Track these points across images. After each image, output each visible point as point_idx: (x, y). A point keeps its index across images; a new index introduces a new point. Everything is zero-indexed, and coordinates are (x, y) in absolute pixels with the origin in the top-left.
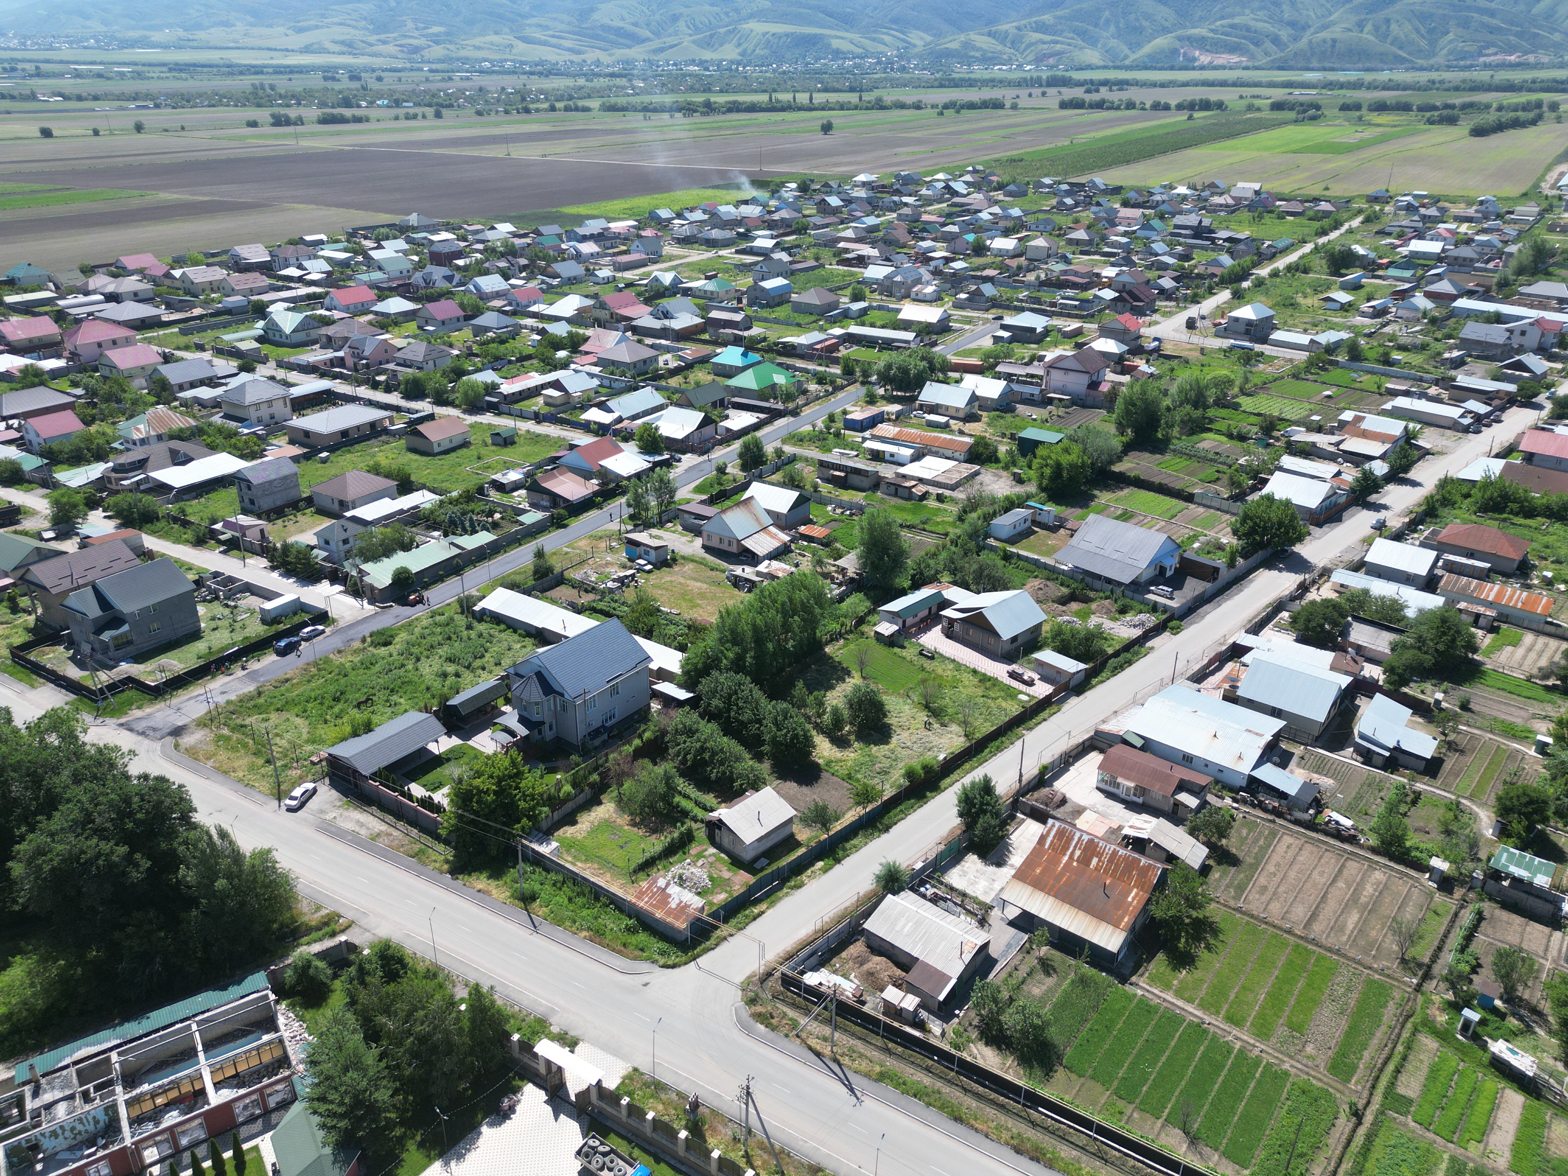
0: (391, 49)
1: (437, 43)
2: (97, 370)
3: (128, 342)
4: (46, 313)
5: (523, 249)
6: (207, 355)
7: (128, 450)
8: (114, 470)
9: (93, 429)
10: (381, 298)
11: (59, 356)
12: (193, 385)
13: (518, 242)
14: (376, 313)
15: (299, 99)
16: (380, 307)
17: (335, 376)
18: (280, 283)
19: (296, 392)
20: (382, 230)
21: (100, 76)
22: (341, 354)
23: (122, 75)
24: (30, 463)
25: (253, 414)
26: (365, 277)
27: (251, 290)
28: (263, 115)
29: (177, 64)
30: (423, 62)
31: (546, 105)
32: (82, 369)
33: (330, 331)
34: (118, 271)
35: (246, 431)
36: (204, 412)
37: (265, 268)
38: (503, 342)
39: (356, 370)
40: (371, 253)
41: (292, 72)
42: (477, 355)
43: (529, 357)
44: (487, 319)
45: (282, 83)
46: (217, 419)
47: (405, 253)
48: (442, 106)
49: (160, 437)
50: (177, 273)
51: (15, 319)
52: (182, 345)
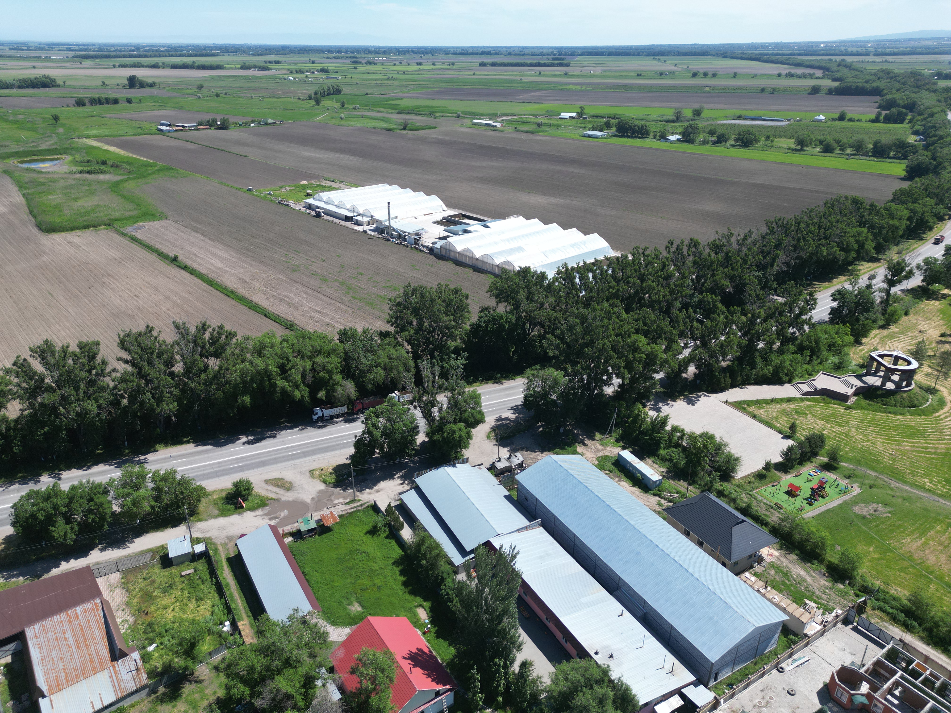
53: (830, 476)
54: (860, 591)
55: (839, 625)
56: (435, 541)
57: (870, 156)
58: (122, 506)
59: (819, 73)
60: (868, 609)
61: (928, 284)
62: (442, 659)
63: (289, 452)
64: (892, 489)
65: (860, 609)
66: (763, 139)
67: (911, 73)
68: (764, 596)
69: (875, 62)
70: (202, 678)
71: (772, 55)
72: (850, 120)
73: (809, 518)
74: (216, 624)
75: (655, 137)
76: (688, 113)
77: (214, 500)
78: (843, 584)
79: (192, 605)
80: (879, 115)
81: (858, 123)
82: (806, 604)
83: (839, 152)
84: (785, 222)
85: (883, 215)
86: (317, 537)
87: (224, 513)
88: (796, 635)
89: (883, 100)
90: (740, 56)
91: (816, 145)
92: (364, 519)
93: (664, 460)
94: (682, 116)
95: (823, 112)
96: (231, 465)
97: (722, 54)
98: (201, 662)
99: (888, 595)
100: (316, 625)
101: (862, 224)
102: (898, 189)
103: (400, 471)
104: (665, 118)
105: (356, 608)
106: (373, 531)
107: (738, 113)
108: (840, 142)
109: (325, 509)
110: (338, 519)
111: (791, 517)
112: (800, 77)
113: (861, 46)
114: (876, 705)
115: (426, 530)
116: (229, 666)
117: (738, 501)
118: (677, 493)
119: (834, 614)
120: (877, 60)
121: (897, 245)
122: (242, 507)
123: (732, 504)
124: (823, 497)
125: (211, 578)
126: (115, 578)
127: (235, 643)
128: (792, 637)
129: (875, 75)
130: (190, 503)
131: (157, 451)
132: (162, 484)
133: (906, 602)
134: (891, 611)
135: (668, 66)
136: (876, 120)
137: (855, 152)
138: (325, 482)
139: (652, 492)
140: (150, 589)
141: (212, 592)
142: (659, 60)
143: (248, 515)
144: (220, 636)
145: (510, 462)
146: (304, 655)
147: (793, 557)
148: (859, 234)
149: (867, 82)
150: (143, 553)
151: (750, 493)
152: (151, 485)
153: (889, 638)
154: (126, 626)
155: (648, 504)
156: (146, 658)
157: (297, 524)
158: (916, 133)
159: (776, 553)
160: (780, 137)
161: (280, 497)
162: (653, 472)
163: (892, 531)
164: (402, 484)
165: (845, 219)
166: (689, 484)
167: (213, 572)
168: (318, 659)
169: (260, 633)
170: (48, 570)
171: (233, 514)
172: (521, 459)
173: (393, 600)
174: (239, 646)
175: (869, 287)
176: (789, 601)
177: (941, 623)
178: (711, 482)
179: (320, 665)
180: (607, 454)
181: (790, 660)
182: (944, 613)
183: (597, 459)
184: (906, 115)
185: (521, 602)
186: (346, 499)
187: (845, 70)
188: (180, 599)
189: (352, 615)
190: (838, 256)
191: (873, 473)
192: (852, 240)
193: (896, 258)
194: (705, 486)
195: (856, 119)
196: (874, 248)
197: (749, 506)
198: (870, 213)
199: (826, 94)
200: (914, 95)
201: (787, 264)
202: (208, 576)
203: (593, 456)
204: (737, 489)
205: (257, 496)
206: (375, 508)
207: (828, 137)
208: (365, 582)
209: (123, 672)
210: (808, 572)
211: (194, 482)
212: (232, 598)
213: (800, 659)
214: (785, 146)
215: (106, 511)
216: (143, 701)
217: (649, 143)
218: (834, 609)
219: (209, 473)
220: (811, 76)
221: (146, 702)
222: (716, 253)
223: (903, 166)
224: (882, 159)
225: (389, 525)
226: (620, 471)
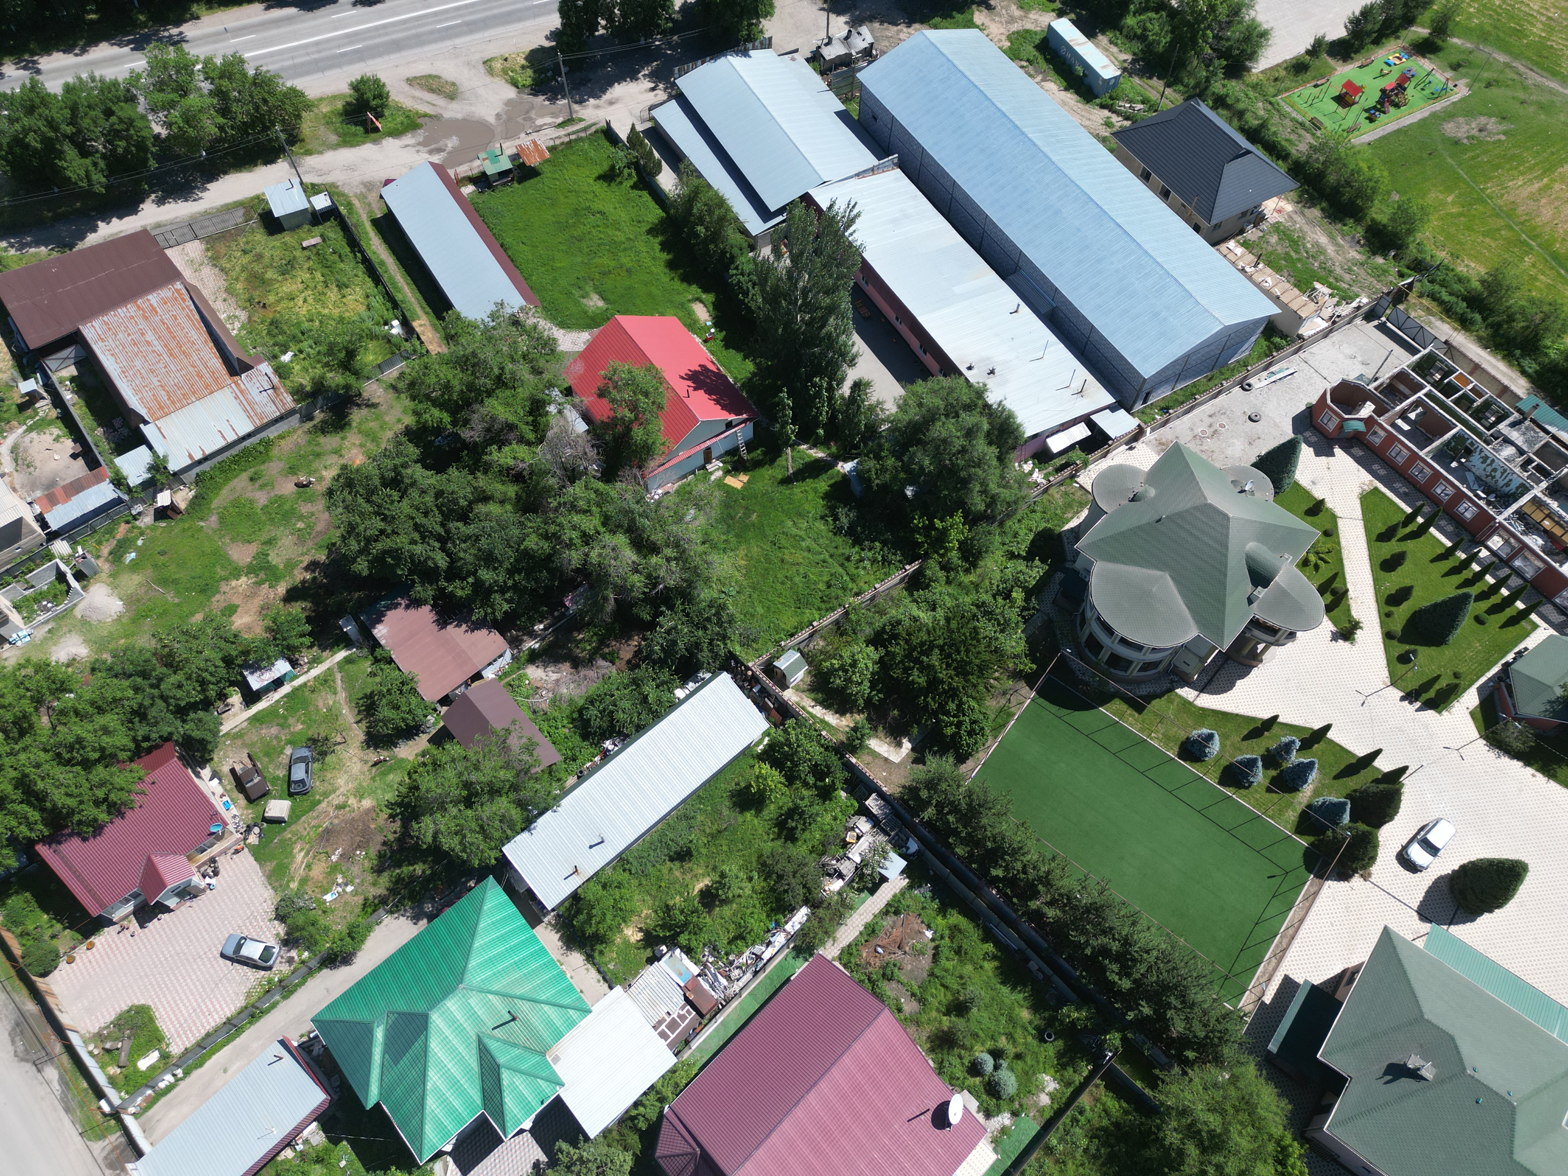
53: (1423, 65)
54: (1408, 267)
55: (1358, 321)
56: (716, 193)
58: (169, 125)
60: (1412, 298)
62: (735, 378)
63: (440, 22)
64: (1525, 88)
65: (1399, 296)
68: (1250, 278)
70: (376, 401)
73: (1362, 144)
74: (378, 324)
77: (325, 116)
78: (1385, 256)
79: (333, 294)
82: (1314, 289)
86: (516, 185)
87: (347, 141)
88: (1284, 336)
92: (592, 154)
93: (1132, 37)
96: (339, 47)
98: (369, 378)
99: (1451, 274)
100: (535, 327)
103: (648, 63)
105: (595, 302)
106: (609, 176)
109: (523, 135)
110: (547, 154)
111: (1332, 143)
114: (1375, 433)
115: (700, 176)
116: (412, 385)
117: (1248, 116)
118: (1143, 102)
119: (1355, 304)
122: (376, 130)
123: (1235, 122)
124: (1397, 106)
125: (353, 251)
126: (195, 249)
127: (415, 351)
128: (1277, 340)
130: (283, 120)
131: (198, 18)
132: (225, 83)
133: (1476, 284)
134: (1446, 297)
138: (515, 84)
139: (1098, 101)
140: (258, 268)
141: (360, 274)
143: (390, 144)
144: (389, 341)
145: (849, 46)
146: (523, 371)
147: (1315, 213)
150: (229, 208)
151: (1273, 100)
152: (206, 86)
153: (1428, 339)
154: (237, 325)
155: (1087, 123)
156: (282, 372)
157: (477, 163)
159: (1289, 208)
161: (440, 111)
162: (1105, 61)
163: (1497, 167)
164: (653, 89)
166: (1168, 85)
167: (354, 243)
168: (546, 376)
169: (450, 338)
170: (82, 237)
171: (364, 143)
172: (870, 39)
173: (654, 290)
174: (422, 355)
176: (1288, 286)
177: (1518, 316)
178: (1208, 80)
179: (550, 385)
180: (1029, 26)
181: (1265, 373)
182: (1532, 301)
183: (1009, 38)
185: (858, 293)
186: (556, 117)
188: (312, 285)
189: (590, 313)
191: (1502, 58)
194: (1194, 88)
197: (1263, 126)
202: (348, 249)
203: (1002, 30)
204: (1251, 94)
205: (399, 109)
206: (608, 134)
208: (606, 261)
209: (254, 392)
210: (1332, 238)
211: (281, 81)
212: (394, 283)
213: (1281, 371)
215: (143, 134)
216: (295, 431)
218: (1358, 296)
219: (302, 64)
221: (300, 432)
225: (635, 165)
226: (1048, 61)
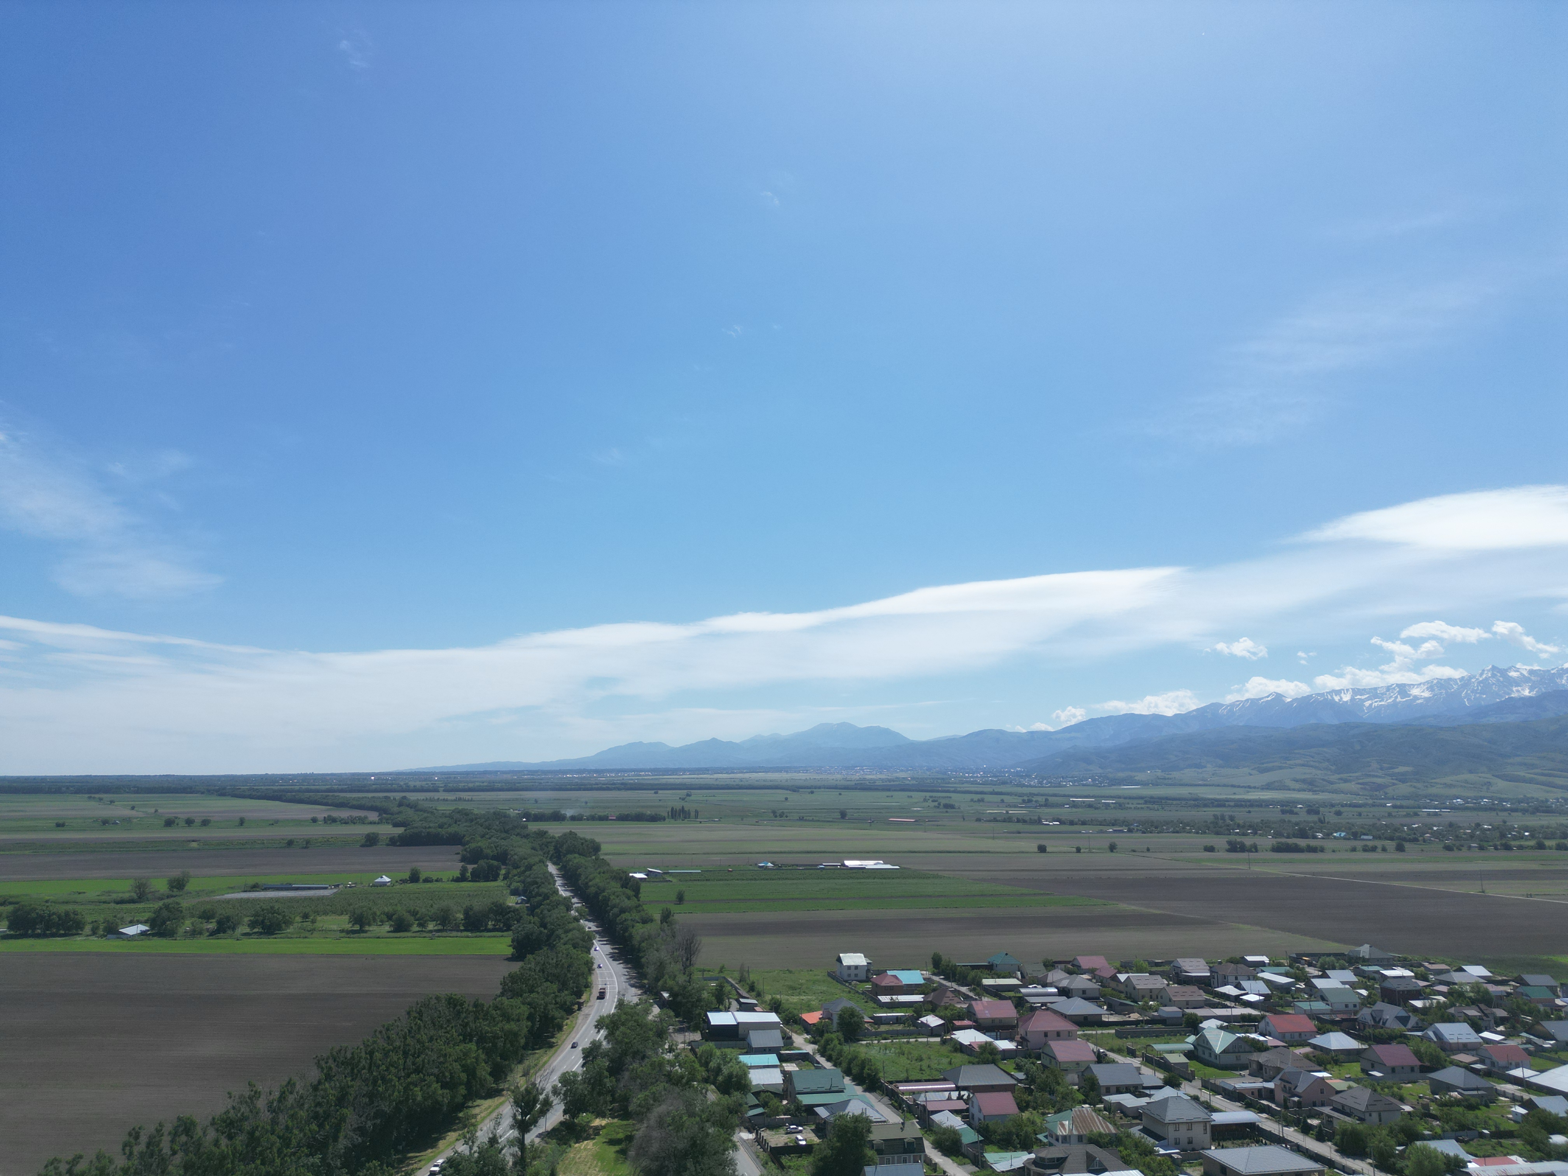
0: (1353, 786)
1: (1403, 781)
2: (1039, 1058)
3: (1070, 1036)
4: (1010, 998)
5: (1501, 997)
6: (1136, 1062)
7: (1051, 1144)
8: (1035, 1162)
9: (1026, 1115)
10: (1322, 1031)
11: (1011, 1039)
12: (1119, 1090)
13: (1492, 988)
14: (1315, 1047)
15: (1256, 829)
16: (1319, 1040)
17: (1262, 1110)
18: (1216, 1000)
19: (1218, 1118)
20: (1328, 959)
21: (1090, 806)
22: (1271, 1085)
23: (1107, 805)
24: (969, 1137)
25: (1172, 1134)
26: (1305, 1006)
27: (1187, 1002)
28: (1220, 842)
29: (1152, 797)
30: (1386, 798)
31: (1532, 843)
32: (1027, 1055)
33: (1262, 1058)
34: (1074, 969)
35: (1162, 1151)
36: (1125, 1121)
37: (1204, 984)
38: (1471, 1107)
39: (1286, 1107)
40: (1315, 981)
41: (1252, 806)
42: (1435, 1117)
43: (1509, 1135)
44: (1450, 1075)
45: (1241, 815)
46: (1136, 1131)
47: (1353, 985)
48: (1405, 840)
49: (1080, 1138)
50: (1122, 977)
51: (986, 999)
52: (1116, 1047)
57: (462, 931)
59: (373, 816)
61: (574, 1116)
66: (298, 919)
67: (494, 813)
69: (447, 800)
71: (299, 791)
72: (427, 880)
75: (94, 932)
76: (160, 885)
80: (464, 870)
81: (439, 884)
83: (418, 929)
84: (349, 1055)
85: (494, 1018)
89: (465, 850)
90: (247, 793)
91: (382, 921)
94: (147, 890)
95: (387, 872)
97: (217, 791)
101: (467, 1037)
102: (507, 975)
104: (114, 896)
107: (252, 881)
108: (417, 913)
112: (346, 823)
113: (425, 780)
120: (449, 798)
121: (520, 1062)
129: (450, 816)
135: (119, 810)
136: (462, 879)
137: (440, 927)
142: (101, 799)
148: (466, 1054)
149: (441, 826)
158: (515, 893)
160: (326, 913)
165: (441, 1032)
175: (493, 1141)
184: (499, 868)
187: (410, 812)
190: (440, 1099)
192: (457, 1066)
193: (522, 1083)
195: (435, 878)
196: (491, 1074)
198: (476, 1018)
199: (388, 845)
200: (503, 842)
201: (361, 1130)
207: (399, 908)
214: (335, 927)
217: (81, 943)
220: (362, 821)
222: (230, 1137)
223: (508, 941)
224: (478, 934)
